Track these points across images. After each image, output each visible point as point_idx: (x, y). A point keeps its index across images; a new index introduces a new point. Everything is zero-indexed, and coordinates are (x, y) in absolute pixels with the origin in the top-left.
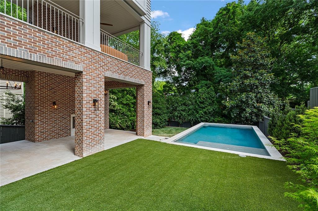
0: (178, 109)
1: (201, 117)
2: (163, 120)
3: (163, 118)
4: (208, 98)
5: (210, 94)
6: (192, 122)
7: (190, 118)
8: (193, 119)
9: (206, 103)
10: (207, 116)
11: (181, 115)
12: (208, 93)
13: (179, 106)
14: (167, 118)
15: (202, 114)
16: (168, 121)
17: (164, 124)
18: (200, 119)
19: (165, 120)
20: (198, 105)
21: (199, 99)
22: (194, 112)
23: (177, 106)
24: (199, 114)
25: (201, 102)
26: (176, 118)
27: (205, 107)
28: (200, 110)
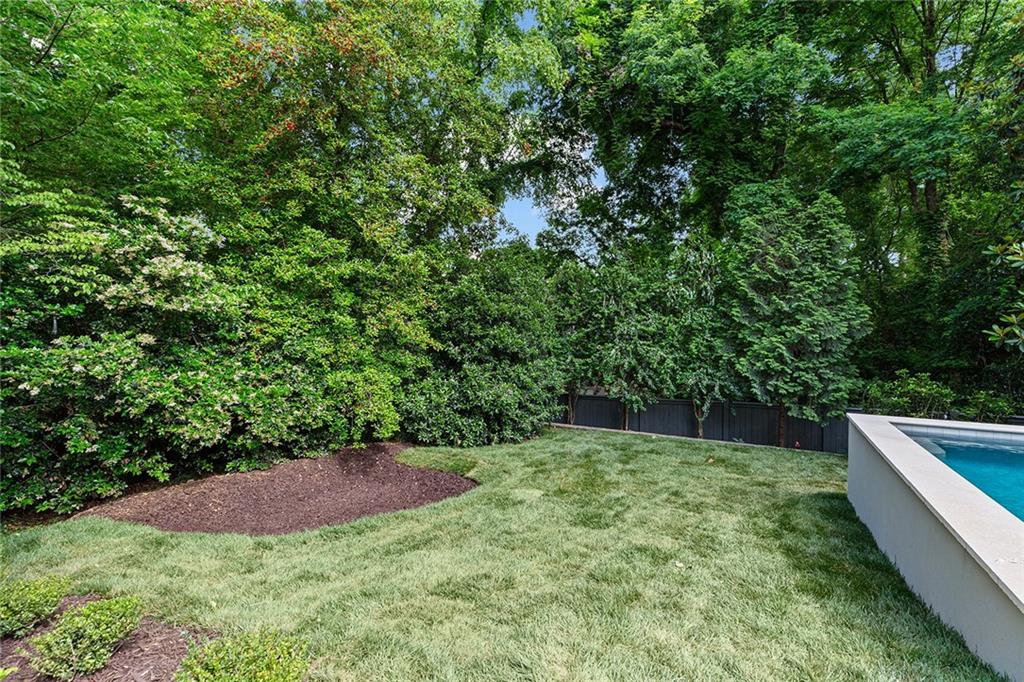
0: (621, 328)
1: (766, 375)
2: (537, 389)
3: (535, 380)
4: (815, 260)
5: (823, 236)
6: (703, 401)
7: (691, 382)
8: (710, 388)
9: (801, 290)
10: (806, 370)
11: (640, 359)
12: (810, 231)
13: (629, 312)
14: (559, 380)
15: (780, 359)
16: (563, 399)
17: (545, 414)
18: (763, 384)
19: (551, 389)
20: (747, 303)
21: (755, 267)
22: (718, 342)
23: (617, 313)
24: (758, 357)
25: (762, 287)
26: (608, 378)
27: (798, 310)
28: (760, 333)
